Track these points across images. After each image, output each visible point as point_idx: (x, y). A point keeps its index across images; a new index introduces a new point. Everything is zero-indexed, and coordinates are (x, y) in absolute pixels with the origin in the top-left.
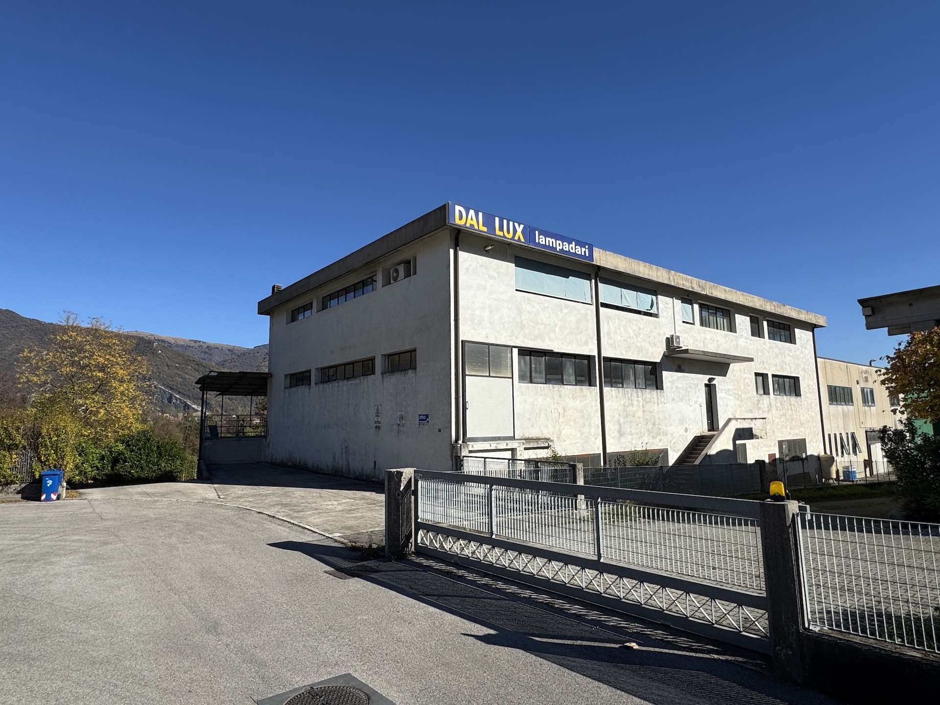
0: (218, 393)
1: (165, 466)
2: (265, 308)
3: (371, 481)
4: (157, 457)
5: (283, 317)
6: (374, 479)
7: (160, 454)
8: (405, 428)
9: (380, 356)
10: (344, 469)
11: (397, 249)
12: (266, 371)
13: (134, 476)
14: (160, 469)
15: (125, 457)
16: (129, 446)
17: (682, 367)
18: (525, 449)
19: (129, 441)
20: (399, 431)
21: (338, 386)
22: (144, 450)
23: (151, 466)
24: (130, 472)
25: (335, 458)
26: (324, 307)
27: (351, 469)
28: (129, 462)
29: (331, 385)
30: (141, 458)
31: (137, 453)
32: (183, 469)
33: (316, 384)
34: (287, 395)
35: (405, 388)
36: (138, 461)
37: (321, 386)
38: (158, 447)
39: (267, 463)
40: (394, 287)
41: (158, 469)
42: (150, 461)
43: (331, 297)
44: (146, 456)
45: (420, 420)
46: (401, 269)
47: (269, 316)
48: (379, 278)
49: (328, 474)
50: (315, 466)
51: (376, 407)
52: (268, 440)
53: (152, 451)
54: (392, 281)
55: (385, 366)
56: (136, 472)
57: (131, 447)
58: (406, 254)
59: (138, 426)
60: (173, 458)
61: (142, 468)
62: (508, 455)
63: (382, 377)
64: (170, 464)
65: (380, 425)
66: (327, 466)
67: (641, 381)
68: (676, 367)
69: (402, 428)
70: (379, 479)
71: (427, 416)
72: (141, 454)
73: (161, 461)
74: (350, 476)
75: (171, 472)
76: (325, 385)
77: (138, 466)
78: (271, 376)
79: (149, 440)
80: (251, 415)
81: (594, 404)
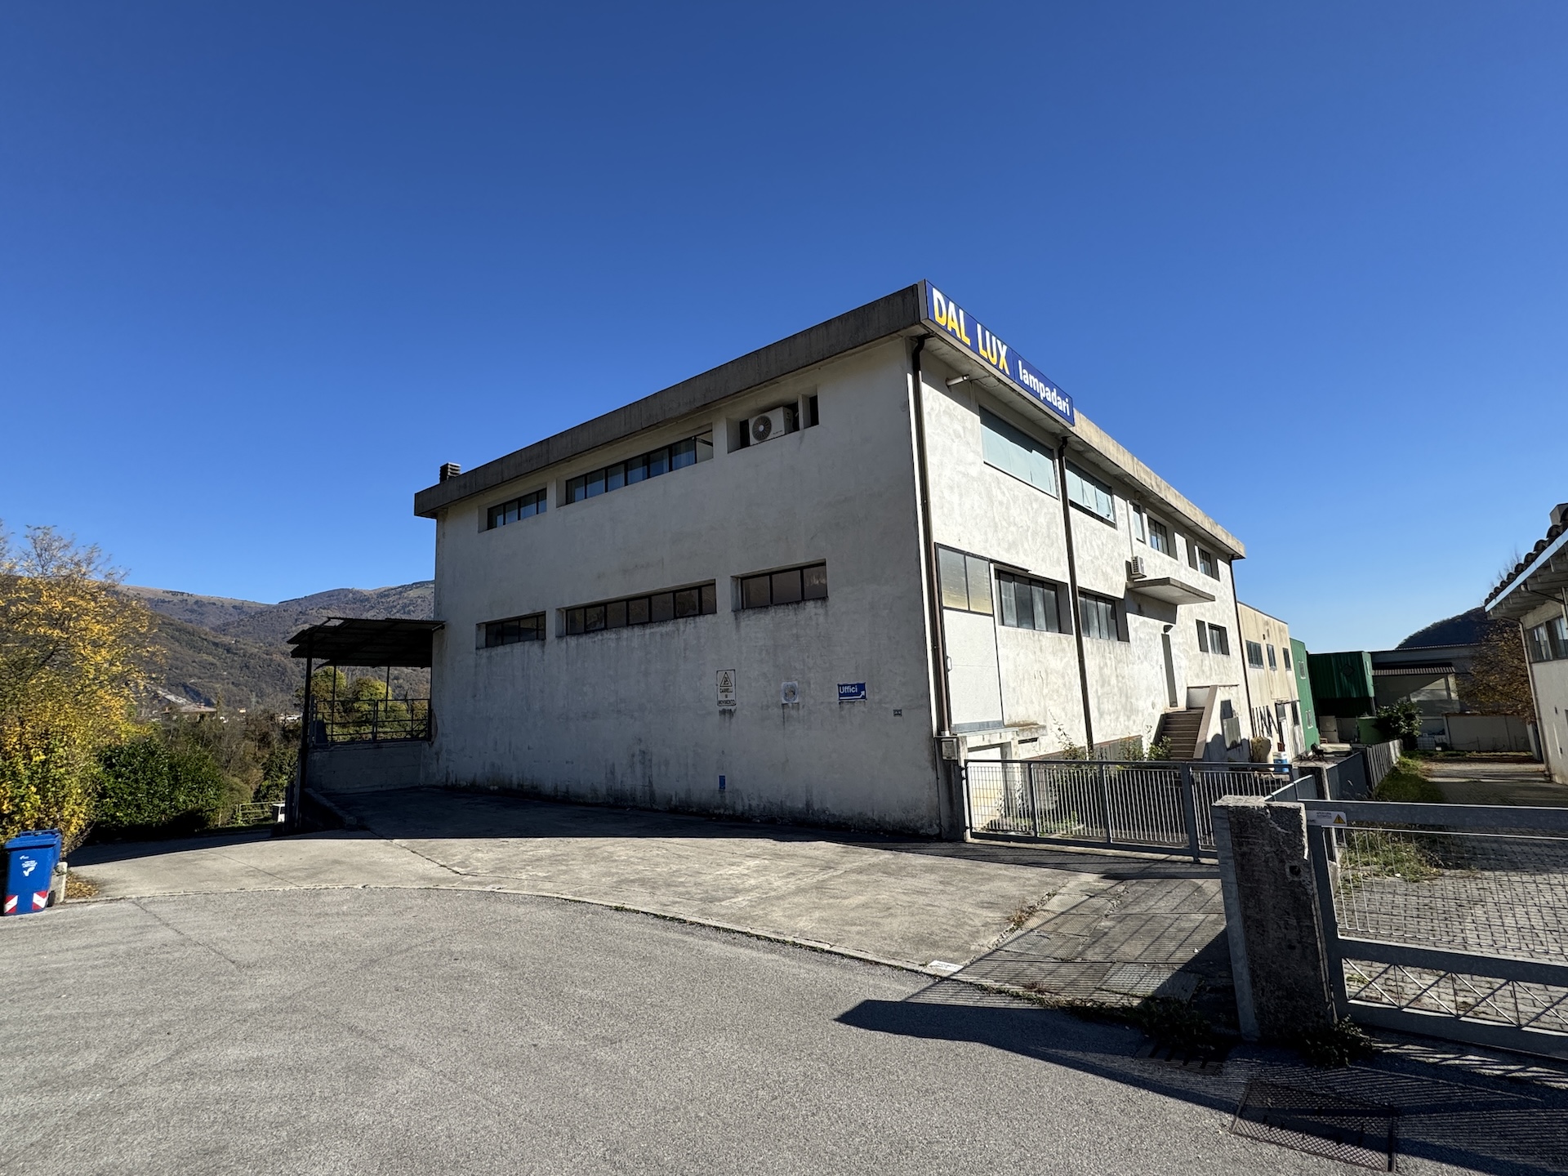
0: (324, 661)
1: (184, 802)
2: (428, 505)
3: (715, 815)
4: (170, 785)
5: (469, 521)
6: (722, 811)
7: (176, 779)
8: (801, 712)
9: (729, 580)
10: (639, 794)
11: (771, 380)
12: (431, 616)
13: (122, 823)
14: (176, 808)
15: (104, 789)
16: (112, 766)
17: (1144, 608)
18: (1021, 742)
19: (110, 758)
20: (785, 719)
21: (618, 639)
22: (144, 772)
23: (156, 802)
24: (113, 817)
25: (613, 773)
26: (569, 499)
27: (658, 792)
28: (111, 797)
29: (599, 637)
30: (138, 788)
31: (129, 778)
32: (220, 804)
33: (559, 637)
34: (484, 661)
35: (797, 637)
36: (131, 794)
37: (573, 641)
38: (171, 767)
39: (434, 787)
40: (756, 451)
41: (171, 808)
42: (156, 792)
43: (587, 479)
44: (148, 784)
45: (840, 695)
46: (778, 419)
47: (435, 520)
48: (721, 436)
49: (597, 805)
50: (564, 789)
51: (721, 675)
52: (436, 744)
53: (160, 774)
54: (753, 440)
55: (737, 597)
56: (126, 815)
57: (117, 768)
58: (792, 389)
59: (129, 728)
60: (201, 785)
61: (138, 807)
62: (995, 754)
63: (736, 619)
64: (195, 797)
65: (733, 708)
66: (595, 790)
67: (1104, 631)
68: (1136, 607)
69: (793, 713)
70: (734, 810)
71: (861, 687)
72: (137, 781)
73: (177, 793)
74: (655, 807)
75: (200, 810)
76: (585, 640)
77: (130, 804)
78: (443, 627)
79: (153, 753)
80: (387, 700)
81: (1072, 663)
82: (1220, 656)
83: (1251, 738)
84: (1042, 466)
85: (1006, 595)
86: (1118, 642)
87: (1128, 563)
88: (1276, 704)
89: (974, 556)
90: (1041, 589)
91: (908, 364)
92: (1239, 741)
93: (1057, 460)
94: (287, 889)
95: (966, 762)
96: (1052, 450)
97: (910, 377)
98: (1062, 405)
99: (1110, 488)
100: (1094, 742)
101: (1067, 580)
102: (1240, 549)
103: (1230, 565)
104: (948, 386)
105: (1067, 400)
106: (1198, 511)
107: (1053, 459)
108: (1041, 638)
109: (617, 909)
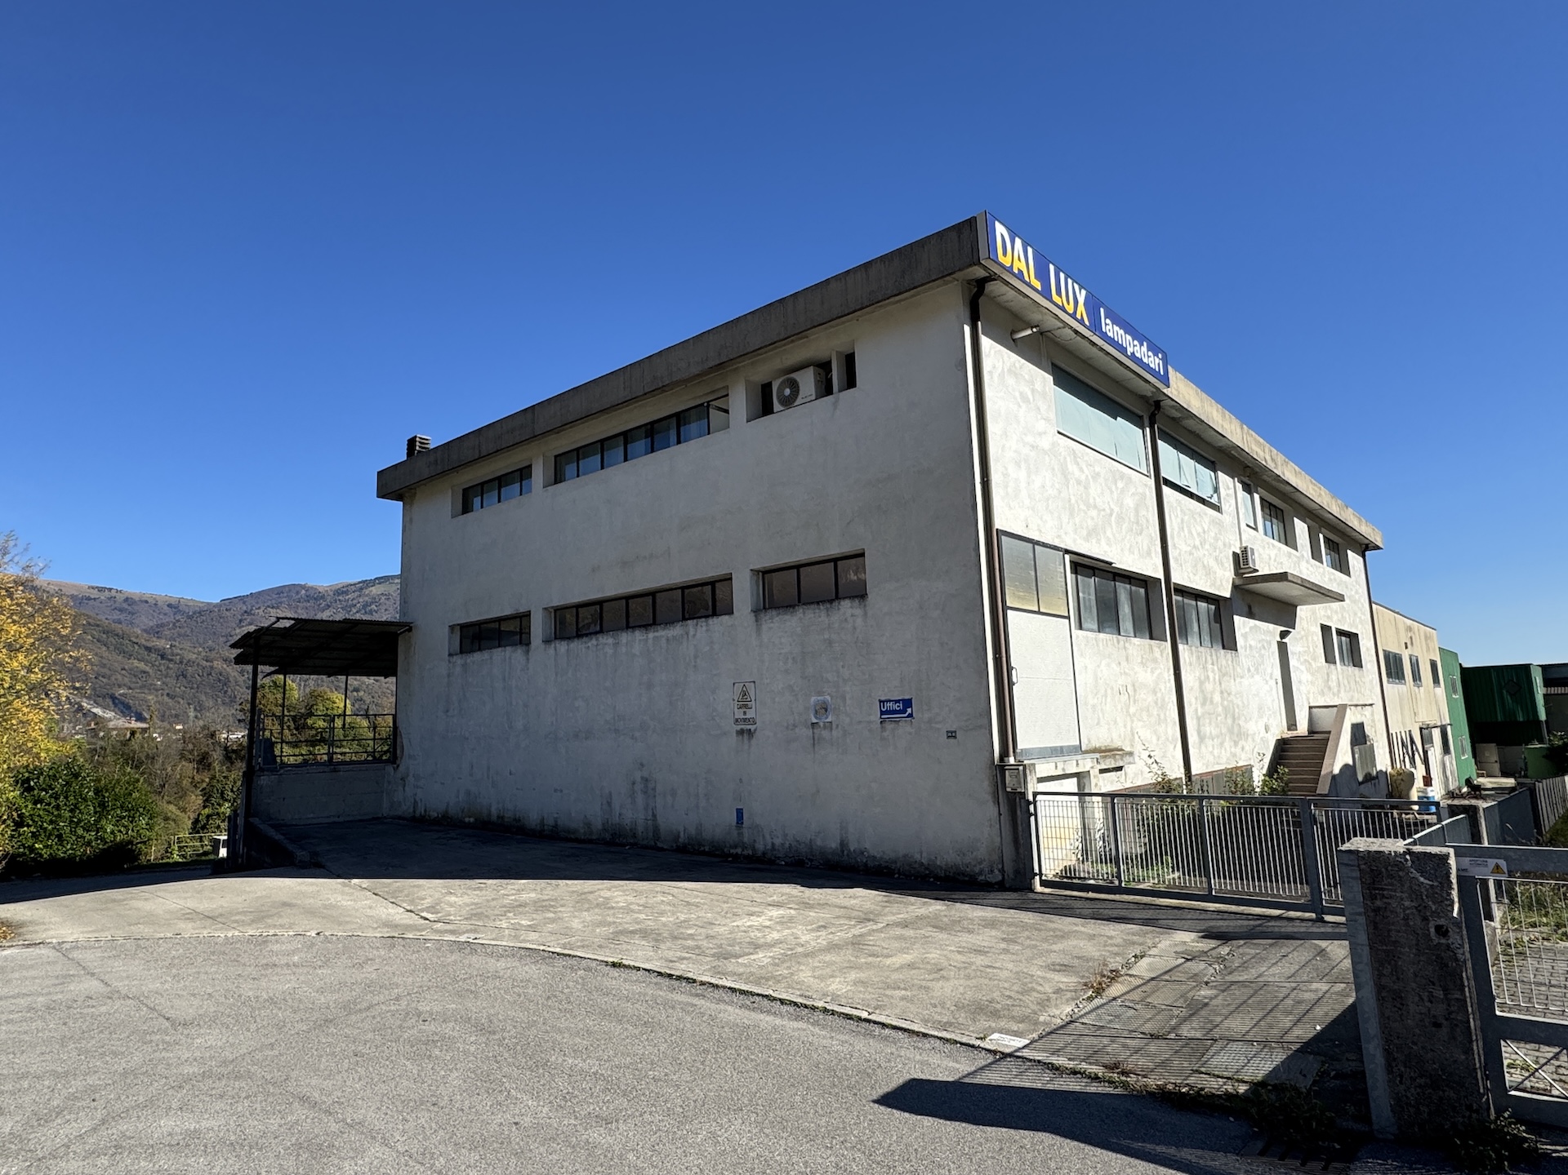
0: (273, 669)
1: (112, 832)
2: (392, 485)
3: (731, 855)
4: (95, 813)
5: (440, 504)
6: (739, 851)
7: (103, 805)
8: (834, 733)
9: (748, 575)
10: (640, 829)
11: (800, 334)
12: (397, 617)
13: (41, 856)
14: (103, 839)
15: (21, 816)
16: (30, 789)
17: (1255, 610)
18: (1102, 771)
19: (28, 780)
20: (815, 742)
21: (616, 645)
22: (66, 797)
23: (80, 832)
24: (32, 849)
25: (609, 804)
26: (558, 478)
27: (663, 827)
28: (28, 826)
29: (594, 642)
30: (59, 816)
31: (49, 804)
32: (153, 835)
33: (547, 641)
34: (458, 669)
35: (830, 642)
36: (51, 822)
37: (562, 646)
38: (97, 792)
39: (400, 818)
40: (782, 420)
41: (97, 839)
42: (80, 821)
43: (579, 454)
44: (71, 811)
45: (882, 713)
46: (807, 381)
47: (401, 503)
48: (739, 402)
49: (590, 841)
50: (551, 822)
51: (739, 687)
52: (402, 768)
53: (85, 800)
54: (777, 406)
55: (758, 594)
56: (46, 847)
57: (36, 792)
58: (825, 344)
59: (50, 745)
60: (132, 813)
61: (60, 837)
62: (1071, 785)
63: (757, 621)
64: (125, 827)
65: (752, 728)
66: (588, 825)
67: (1206, 637)
68: (1246, 609)
69: (825, 734)
70: (754, 849)
71: (908, 703)
72: (58, 807)
73: (104, 822)
74: (659, 845)
75: (131, 842)
76: (577, 645)
77: (50, 835)
78: (410, 630)
79: (76, 776)
80: (345, 715)
81: (1166, 675)
82: (1351, 669)
83: (1389, 770)
84: (1129, 437)
85: (1084, 593)
86: (1222, 651)
87: (1235, 554)
88: (1421, 729)
89: (1044, 545)
90: (1128, 586)
91: (964, 312)
92: (1375, 773)
93: (1148, 429)
94: (230, 935)
95: (1035, 794)
96: (1141, 417)
97: (967, 329)
98: (1154, 362)
99: (1213, 462)
100: (1194, 772)
101: (1160, 575)
102: (1376, 538)
103: (1364, 556)
104: (1014, 340)
105: (1160, 356)
106: (1324, 491)
107: (1142, 427)
108: (1127, 645)
109: (614, 965)
